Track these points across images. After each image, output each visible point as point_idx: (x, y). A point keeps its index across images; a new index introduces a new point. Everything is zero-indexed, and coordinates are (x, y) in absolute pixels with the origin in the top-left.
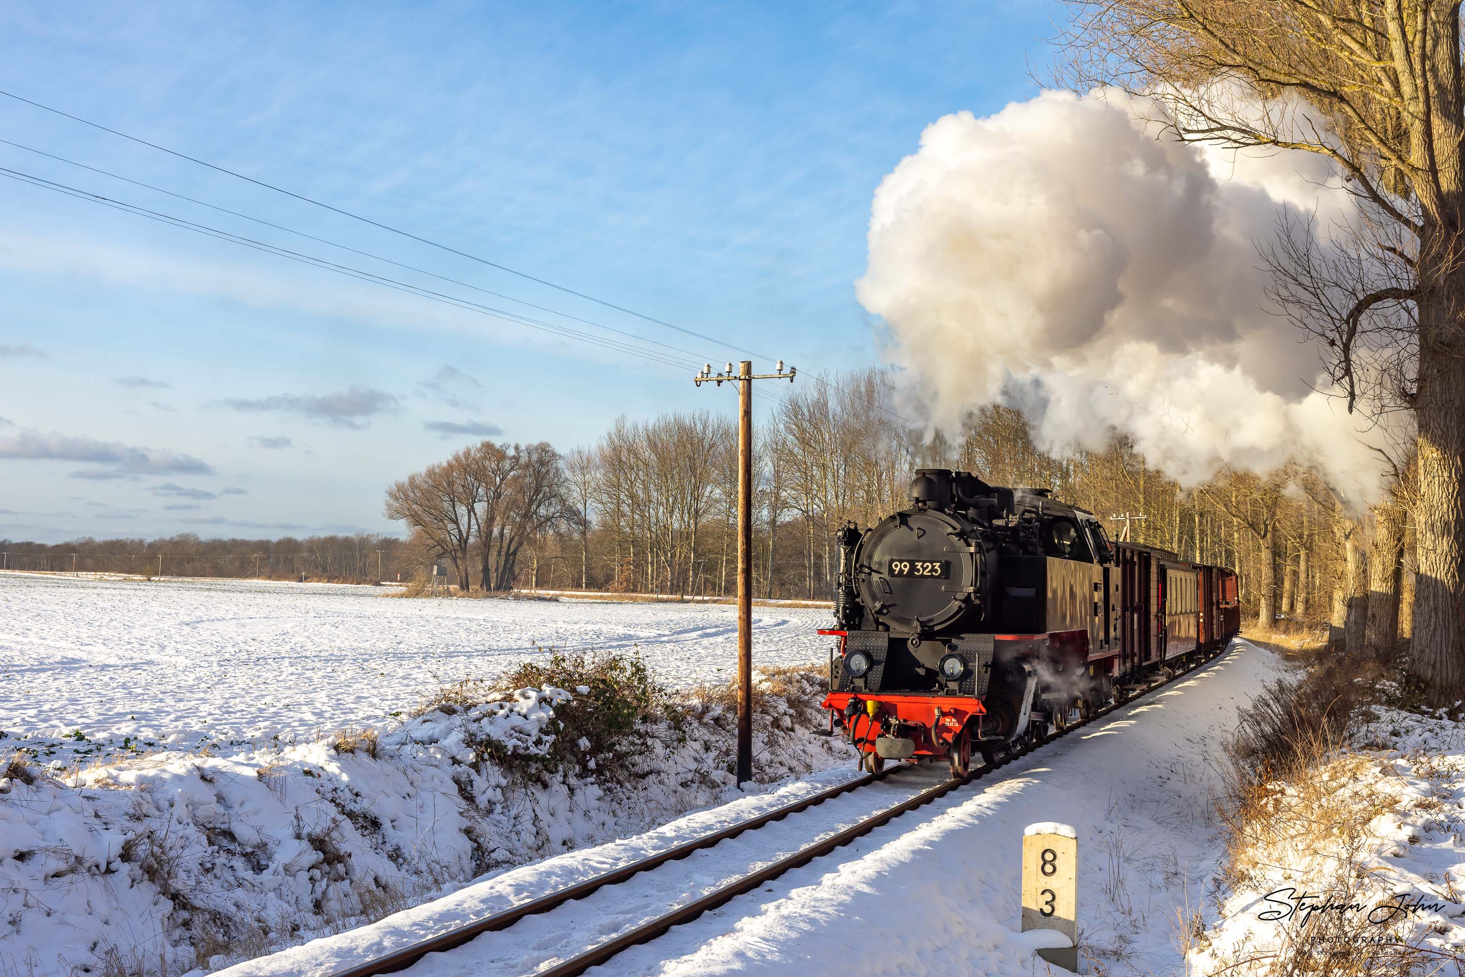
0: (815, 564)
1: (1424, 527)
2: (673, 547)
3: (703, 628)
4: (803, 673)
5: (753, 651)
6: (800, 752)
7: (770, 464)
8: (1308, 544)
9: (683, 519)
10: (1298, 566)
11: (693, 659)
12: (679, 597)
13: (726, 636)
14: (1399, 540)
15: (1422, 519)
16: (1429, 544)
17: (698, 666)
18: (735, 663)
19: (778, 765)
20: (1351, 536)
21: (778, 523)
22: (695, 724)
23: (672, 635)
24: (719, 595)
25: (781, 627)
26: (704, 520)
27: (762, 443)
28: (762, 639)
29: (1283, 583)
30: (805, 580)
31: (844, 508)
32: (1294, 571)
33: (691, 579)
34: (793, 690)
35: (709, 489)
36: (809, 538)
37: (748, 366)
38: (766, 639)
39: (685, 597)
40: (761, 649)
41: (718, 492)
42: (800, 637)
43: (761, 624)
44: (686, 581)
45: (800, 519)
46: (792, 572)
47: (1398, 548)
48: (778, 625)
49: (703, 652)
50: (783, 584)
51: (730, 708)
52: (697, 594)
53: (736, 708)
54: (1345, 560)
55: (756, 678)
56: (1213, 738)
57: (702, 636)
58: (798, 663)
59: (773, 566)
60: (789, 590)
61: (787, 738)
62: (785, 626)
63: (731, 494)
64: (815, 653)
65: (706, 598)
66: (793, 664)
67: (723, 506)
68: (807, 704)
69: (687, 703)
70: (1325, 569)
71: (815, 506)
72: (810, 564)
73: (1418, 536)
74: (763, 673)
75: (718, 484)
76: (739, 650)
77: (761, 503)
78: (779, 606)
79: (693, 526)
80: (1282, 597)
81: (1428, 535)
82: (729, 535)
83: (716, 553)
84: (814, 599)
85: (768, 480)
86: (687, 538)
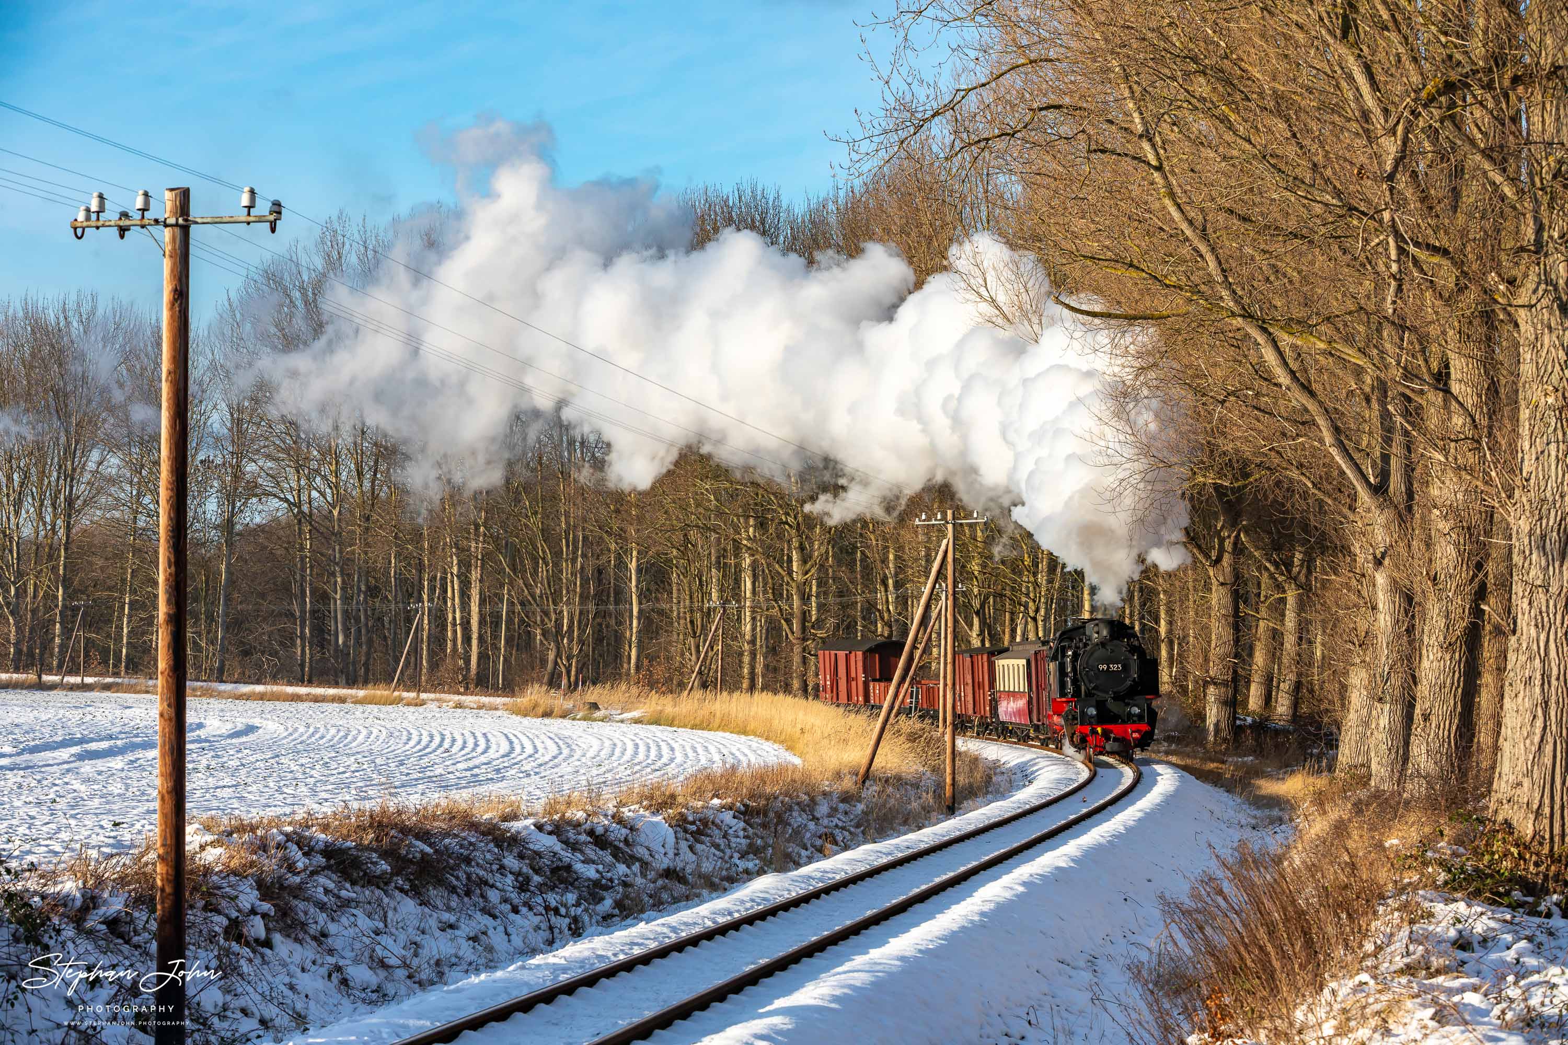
0: (313, 612)
1: (1526, 541)
2: (20, 574)
3: (82, 741)
4: (289, 829)
5: (189, 787)
6: (282, 988)
7: (223, 406)
8: (1302, 578)
9: (41, 517)
10: (1282, 621)
11: (62, 804)
12: (32, 677)
13: (130, 756)
14: (1479, 566)
15: (1524, 525)
16: (1535, 574)
17: (73, 817)
18: (149, 812)
19: (239, 1015)
20: (1387, 562)
21: (238, 527)
22: (69, 932)
23: (18, 754)
24: (116, 674)
25: (244, 739)
26: (84, 521)
27: (207, 363)
28: (204, 762)
29: (1251, 655)
30: (294, 645)
31: (374, 496)
32: (1274, 629)
33: (57, 641)
34: (270, 864)
35: (95, 455)
36: (303, 559)
37: (184, 196)
38: (213, 764)
39: (46, 678)
40: (201, 783)
41: (114, 464)
42: (283, 760)
43: (202, 733)
44: (46, 645)
45: (283, 520)
46: (267, 628)
47: (1476, 584)
48: (237, 734)
49: (83, 788)
50: (246, 653)
51: (143, 900)
52: (70, 672)
53: (152, 899)
54: (1374, 608)
55: (193, 837)
56: (1110, 958)
57: (81, 757)
58: (279, 811)
59: (226, 614)
60: (259, 666)
61: (258, 961)
62: (251, 737)
63: (142, 466)
64: (314, 792)
65: (89, 680)
66: (270, 812)
67: (126, 492)
68: (297, 891)
69: (51, 890)
70: (1335, 626)
71: (315, 494)
72: (303, 611)
73: (1517, 559)
74: (208, 828)
75: (112, 445)
76: (158, 782)
77: (204, 485)
78: (239, 697)
79: (61, 533)
80: (1248, 683)
81: (1534, 557)
82: (137, 551)
83: (110, 589)
84: (310, 683)
85: (217, 439)
86: (50, 557)
